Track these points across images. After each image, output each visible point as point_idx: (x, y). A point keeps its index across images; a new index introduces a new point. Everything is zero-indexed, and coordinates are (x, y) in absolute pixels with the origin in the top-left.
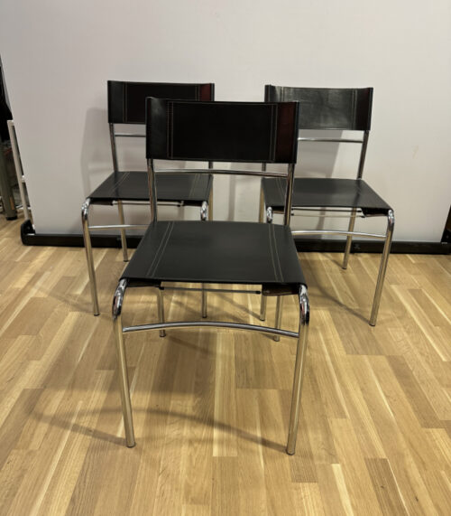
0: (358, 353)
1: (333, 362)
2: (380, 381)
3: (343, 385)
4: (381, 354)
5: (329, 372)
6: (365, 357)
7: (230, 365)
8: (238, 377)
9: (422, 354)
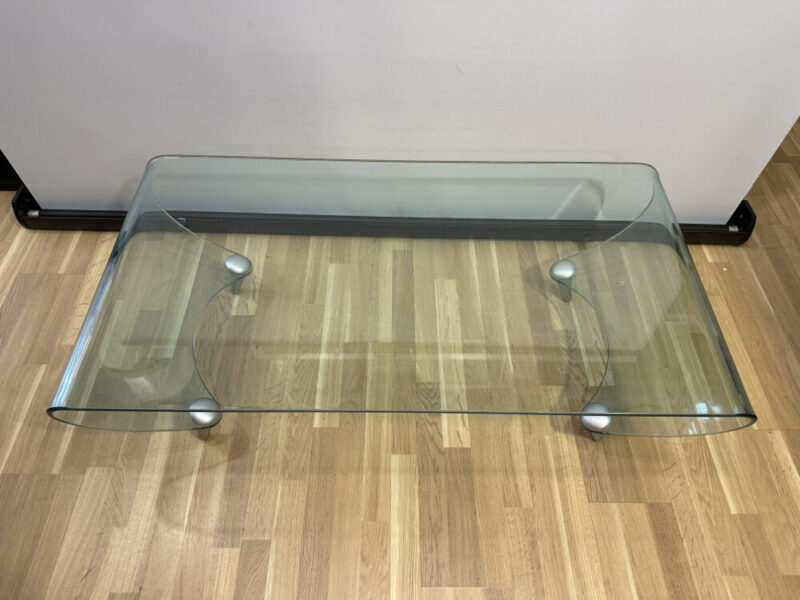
0: (605, 500)
1: (567, 522)
2: (633, 563)
3: (579, 574)
4: (639, 500)
5: (560, 546)
6: (615, 506)
7: (412, 534)
8: (424, 560)
9: (701, 498)
